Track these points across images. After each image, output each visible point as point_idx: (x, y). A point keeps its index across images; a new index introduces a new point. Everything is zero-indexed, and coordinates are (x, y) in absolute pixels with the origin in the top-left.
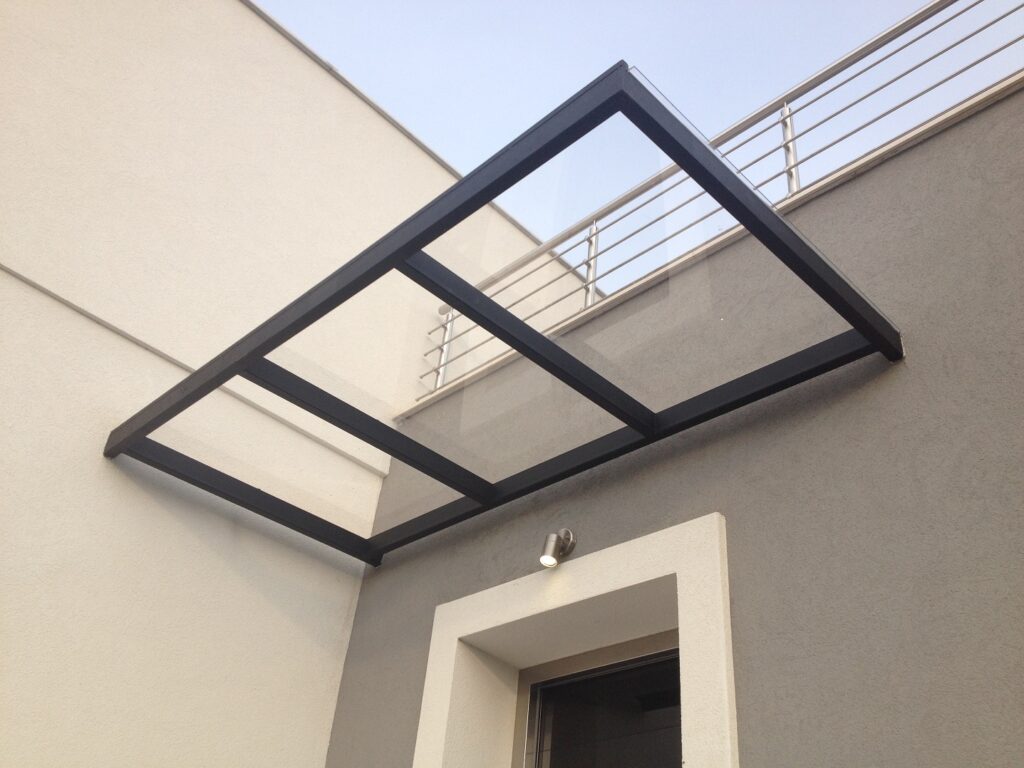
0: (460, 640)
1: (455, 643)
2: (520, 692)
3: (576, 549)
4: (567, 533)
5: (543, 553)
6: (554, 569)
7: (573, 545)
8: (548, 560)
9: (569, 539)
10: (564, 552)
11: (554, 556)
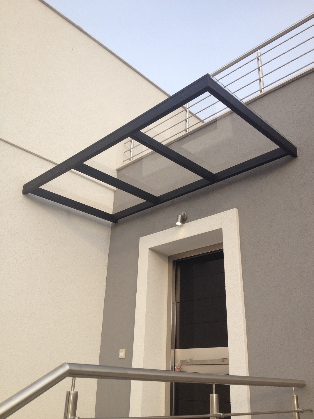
0: (149, 249)
1: (148, 250)
2: (169, 263)
3: (188, 219)
4: (184, 214)
5: (177, 221)
6: (180, 226)
7: (187, 217)
8: (179, 223)
9: (185, 216)
10: (184, 220)
11: (181, 222)
